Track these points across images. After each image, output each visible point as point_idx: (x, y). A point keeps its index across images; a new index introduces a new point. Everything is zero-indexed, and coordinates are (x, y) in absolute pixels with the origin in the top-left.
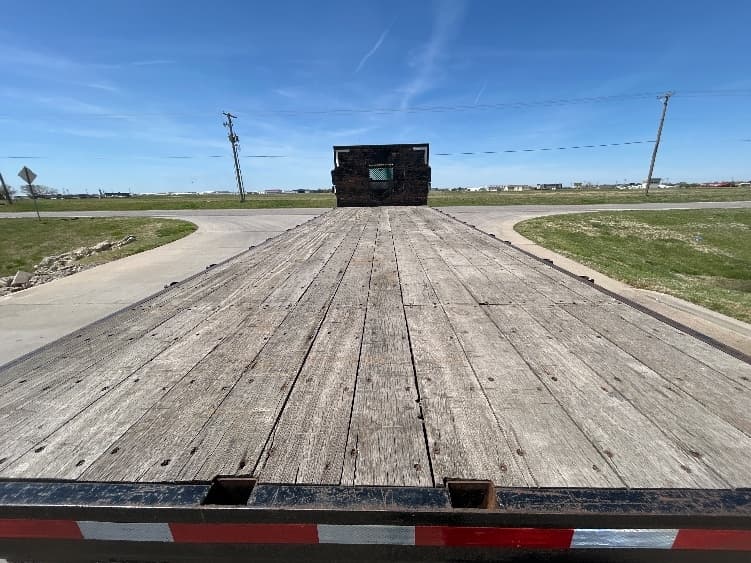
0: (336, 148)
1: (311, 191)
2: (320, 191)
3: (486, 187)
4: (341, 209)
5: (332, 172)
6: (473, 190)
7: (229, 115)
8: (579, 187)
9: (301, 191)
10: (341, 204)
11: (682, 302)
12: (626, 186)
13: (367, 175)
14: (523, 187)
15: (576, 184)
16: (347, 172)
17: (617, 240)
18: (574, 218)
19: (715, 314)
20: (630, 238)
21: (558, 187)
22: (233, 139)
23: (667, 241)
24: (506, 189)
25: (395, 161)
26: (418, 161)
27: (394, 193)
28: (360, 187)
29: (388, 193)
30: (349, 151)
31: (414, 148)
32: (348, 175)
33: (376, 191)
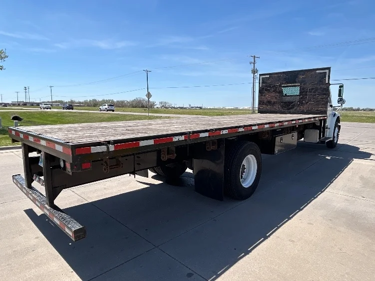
0: (261, 75)
10: (261, 112)
16: (266, 90)
25: (302, 82)
26: (320, 81)
27: (299, 105)
28: (274, 100)
29: (294, 105)
30: (269, 76)
31: (317, 72)
32: (266, 92)
33: (286, 103)
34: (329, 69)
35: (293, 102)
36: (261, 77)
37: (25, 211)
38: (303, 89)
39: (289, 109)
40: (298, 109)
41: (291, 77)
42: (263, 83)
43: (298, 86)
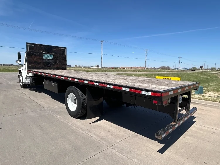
13: (43, 56)
16: (33, 54)
25: (54, 52)
27: (54, 64)
28: (39, 61)
29: (51, 65)
30: (34, 45)
31: (62, 49)
32: (33, 56)
33: (46, 63)
34: (66, 48)
35: (50, 63)
36: (28, 45)
38: (55, 56)
39: (49, 67)
40: (54, 67)
41: (49, 49)
42: (30, 49)
43: (52, 54)
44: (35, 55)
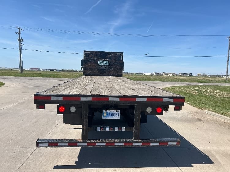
0: (85, 51)
1: (57, 70)
2: (63, 71)
3: (154, 73)
4: (85, 76)
5: (82, 61)
6: (147, 74)
7: (19, 29)
8: (200, 75)
9: (52, 70)
10: (85, 74)
11: (213, 113)
12: (222, 76)
13: (98, 63)
14: (172, 74)
15: (198, 74)
16: (89, 61)
17: (205, 96)
18: (188, 87)
19: (222, 116)
20: (212, 96)
21: (190, 75)
22: (20, 40)
23: (226, 98)
24: (164, 75)
25: (109, 58)
26: (119, 59)
27: (109, 71)
28: (94, 68)
29: (106, 71)
30: (90, 53)
31: (117, 54)
32: (89, 63)
33: (101, 70)
34: (122, 53)
35: (105, 69)
36: (85, 53)
37: (53, 169)
38: (110, 62)
39: (103, 73)
40: (108, 73)
41: (104, 55)
42: (86, 56)
43: (108, 60)
44: (90, 62)
